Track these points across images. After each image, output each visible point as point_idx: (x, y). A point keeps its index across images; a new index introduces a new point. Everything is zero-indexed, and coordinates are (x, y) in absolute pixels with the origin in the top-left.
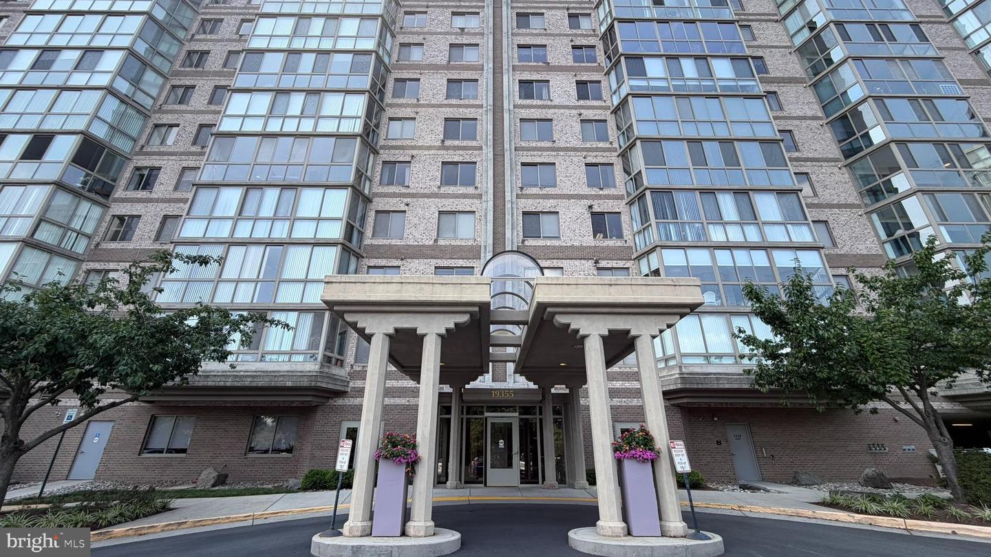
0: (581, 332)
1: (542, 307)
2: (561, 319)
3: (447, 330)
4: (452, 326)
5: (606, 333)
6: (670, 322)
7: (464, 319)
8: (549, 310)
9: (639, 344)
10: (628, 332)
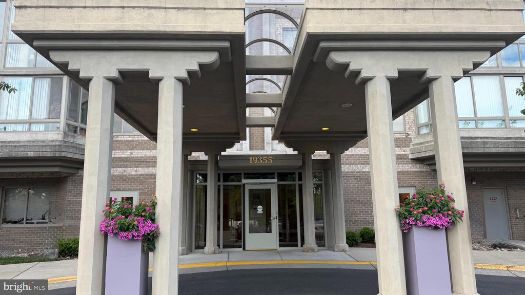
0: (364, 74)
1: (314, 40)
2: (338, 58)
3: (190, 73)
4: (195, 67)
5: (396, 75)
6: (478, 60)
7: (210, 58)
8: (323, 44)
9: (435, 88)
10: (423, 72)
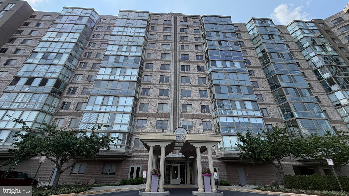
0: (196, 147)
1: (187, 141)
2: (191, 144)
3: (166, 146)
4: (167, 145)
5: (201, 147)
6: (215, 145)
7: (170, 143)
8: (189, 142)
10: (206, 147)
